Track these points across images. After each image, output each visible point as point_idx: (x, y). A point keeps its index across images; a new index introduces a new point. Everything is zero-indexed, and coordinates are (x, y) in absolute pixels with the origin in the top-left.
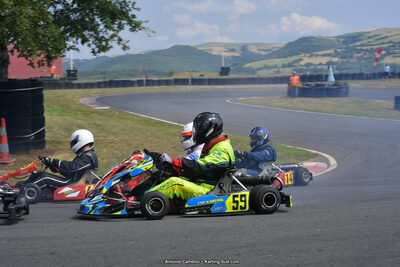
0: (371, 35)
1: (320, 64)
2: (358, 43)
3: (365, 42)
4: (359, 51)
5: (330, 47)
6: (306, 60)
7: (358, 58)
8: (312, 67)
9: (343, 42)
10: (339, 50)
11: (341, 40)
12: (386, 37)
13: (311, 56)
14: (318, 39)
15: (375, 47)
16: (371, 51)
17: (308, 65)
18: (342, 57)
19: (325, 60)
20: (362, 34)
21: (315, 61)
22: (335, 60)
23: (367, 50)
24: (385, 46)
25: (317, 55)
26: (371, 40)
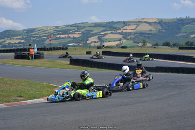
0: (39, 29)
1: (15, 43)
2: (33, 33)
3: (37, 33)
4: (34, 37)
5: (20, 35)
6: (8, 41)
7: (33, 40)
8: (11, 45)
9: (26, 33)
10: (24, 37)
11: (25, 31)
12: (47, 30)
13: (10, 39)
14: (13, 31)
15: (42, 35)
16: (40, 37)
17: (9, 43)
18: (26, 40)
19: (17, 41)
20: (35, 29)
21: (13, 42)
22: (22, 41)
23: (37, 37)
24: (46, 34)
25: (13, 39)
26: (39, 32)
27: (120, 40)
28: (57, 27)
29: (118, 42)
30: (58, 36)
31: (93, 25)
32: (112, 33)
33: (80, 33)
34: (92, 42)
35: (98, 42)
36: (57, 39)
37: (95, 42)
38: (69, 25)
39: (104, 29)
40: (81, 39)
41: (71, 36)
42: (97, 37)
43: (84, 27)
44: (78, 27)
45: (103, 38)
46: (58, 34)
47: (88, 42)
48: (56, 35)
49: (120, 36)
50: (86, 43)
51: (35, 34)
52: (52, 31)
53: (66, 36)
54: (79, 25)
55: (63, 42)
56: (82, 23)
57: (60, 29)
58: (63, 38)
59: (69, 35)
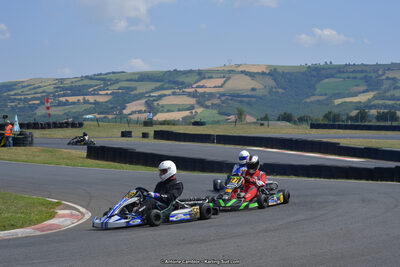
0: (25, 84)
2: (12, 93)
3: (19, 92)
4: (13, 101)
7: (12, 107)
12: (40, 87)
15: (29, 97)
16: (26, 100)
20: (15, 84)
23: (20, 100)
24: (39, 95)
26: (25, 89)
27: (191, 108)
28: (61, 81)
29: (187, 113)
30: (63, 99)
31: (136, 77)
32: (174, 94)
33: (109, 92)
34: (133, 113)
35: (145, 112)
36: (61, 104)
37: (140, 112)
38: (87, 77)
39: (158, 84)
40: (111, 106)
41: (91, 99)
42: (144, 101)
43: (117, 81)
44: (104, 81)
45: (155, 103)
46: (64, 95)
47: (125, 112)
48: (59, 96)
49: (192, 101)
50: (121, 113)
51: (15, 94)
52: (50, 89)
53: (81, 98)
54: (108, 77)
55: (74, 110)
56: (114, 73)
57: (67, 84)
58: (73, 103)
59: (87, 97)
